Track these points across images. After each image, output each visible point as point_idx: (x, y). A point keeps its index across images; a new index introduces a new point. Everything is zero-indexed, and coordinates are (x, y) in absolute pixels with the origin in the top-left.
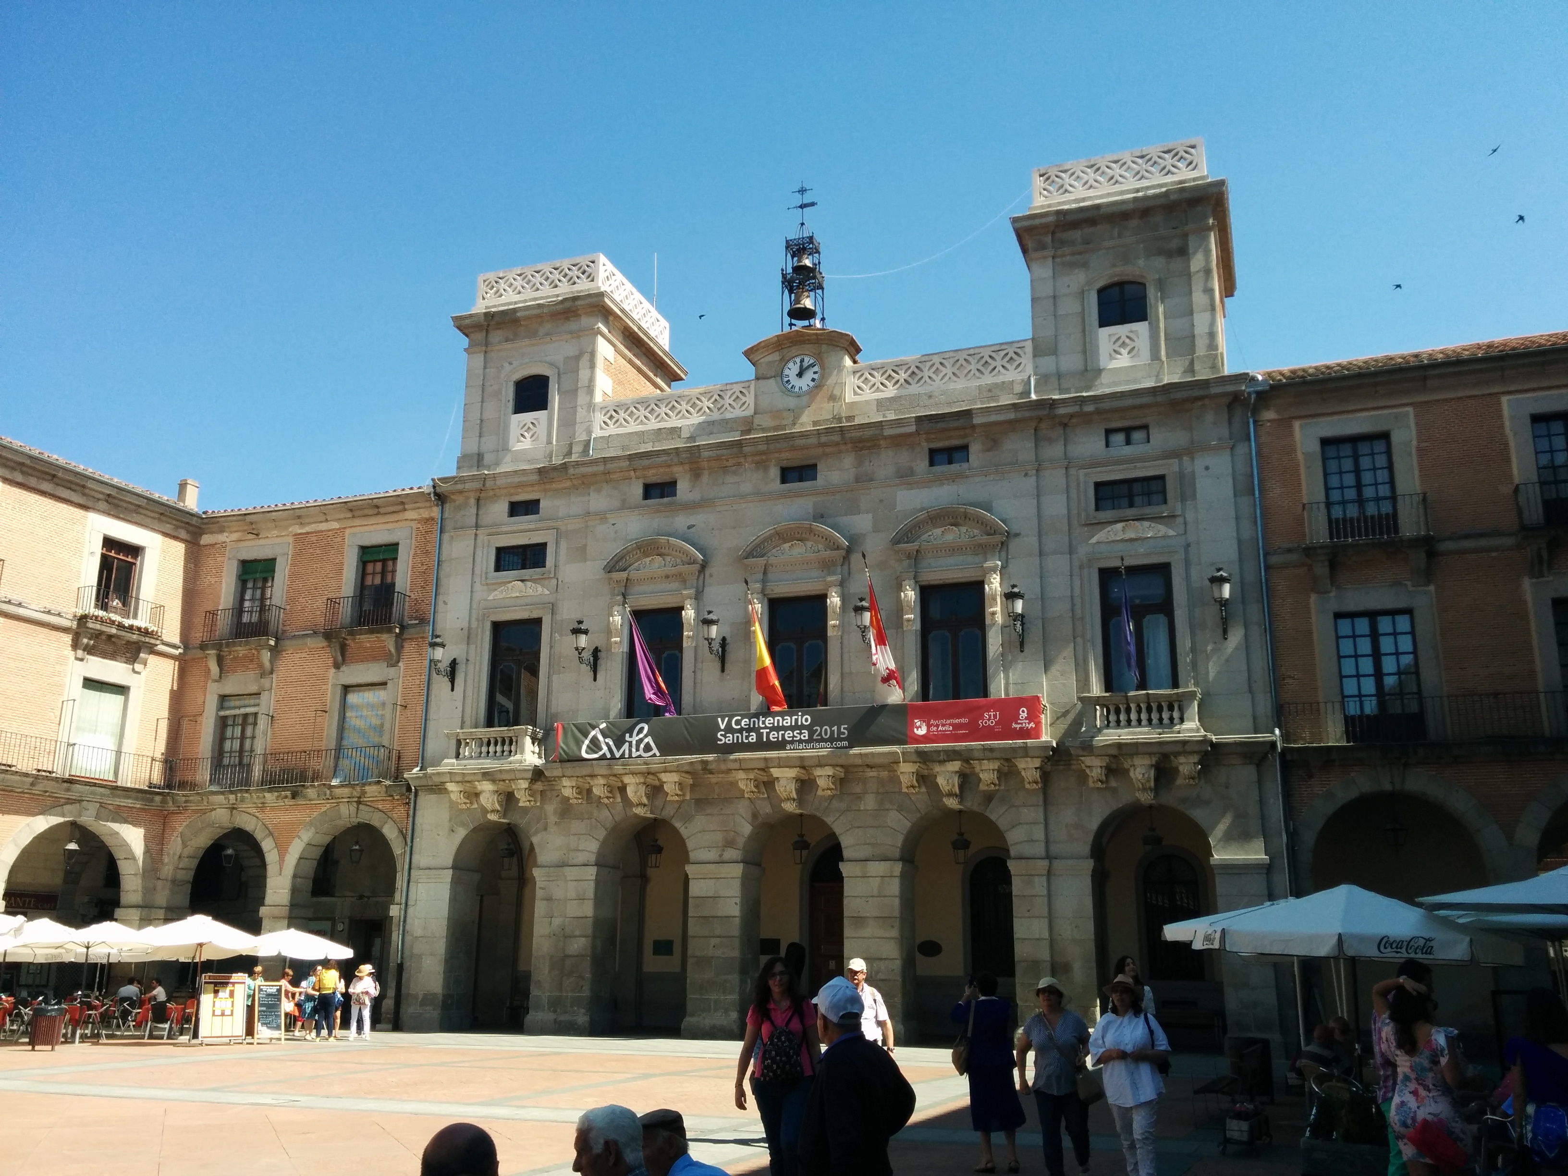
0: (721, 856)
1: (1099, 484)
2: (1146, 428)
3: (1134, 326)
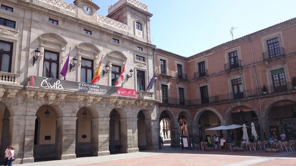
1: (137, 55)
2: (142, 48)
3: (141, 31)
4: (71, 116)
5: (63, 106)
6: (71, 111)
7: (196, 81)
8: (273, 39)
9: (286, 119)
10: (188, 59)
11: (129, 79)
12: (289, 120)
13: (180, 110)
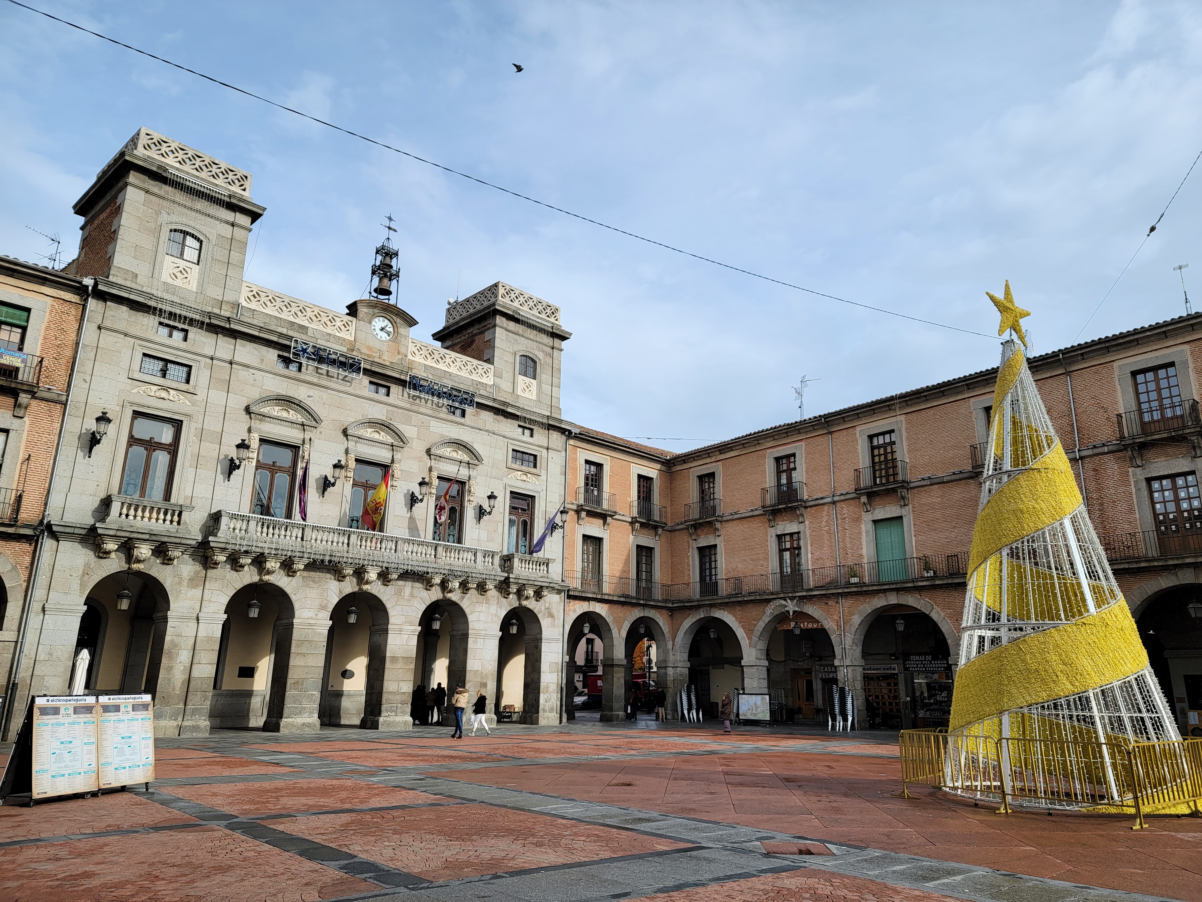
1: (513, 450)
2: (532, 430)
3: (532, 381)
4: (313, 617)
5: (296, 590)
6: (317, 603)
7: (688, 529)
8: (883, 434)
9: (917, 658)
10: (672, 461)
11: (486, 518)
12: (925, 660)
13: (637, 613)
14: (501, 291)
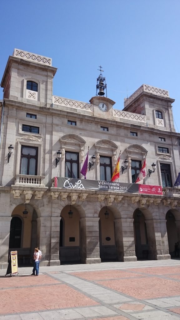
0: (94, 215)
1: (159, 147)
2: (164, 139)
3: (162, 120)
4: (93, 216)
5: (85, 206)
6: (93, 211)
11: (152, 174)
14: (145, 87)
